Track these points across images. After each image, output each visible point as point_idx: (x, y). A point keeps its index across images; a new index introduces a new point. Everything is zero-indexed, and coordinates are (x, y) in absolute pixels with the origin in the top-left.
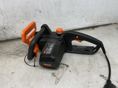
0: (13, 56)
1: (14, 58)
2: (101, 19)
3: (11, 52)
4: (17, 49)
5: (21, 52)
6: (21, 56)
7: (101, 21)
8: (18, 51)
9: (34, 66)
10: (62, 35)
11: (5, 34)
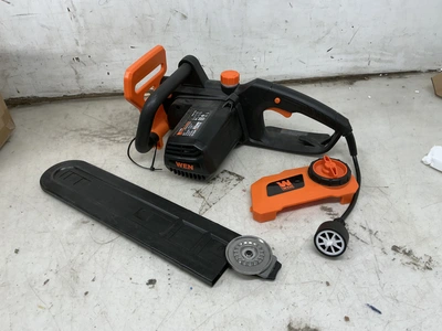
0: (97, 140)
1: (101, 144)
3: (94, 129)
4: (109, 122)
5: (119, 133)
6: (118, 142)
7: (379, 60)
8: (111, 127)
9: (152, 169)
10: (237, 90)
11: (78, 78)
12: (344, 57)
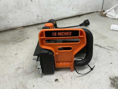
2: (85, 8)
3: (8, 40)
5: (18, 39)
7: (85, 10)
8: (14, 38)
12: (76, 10)
